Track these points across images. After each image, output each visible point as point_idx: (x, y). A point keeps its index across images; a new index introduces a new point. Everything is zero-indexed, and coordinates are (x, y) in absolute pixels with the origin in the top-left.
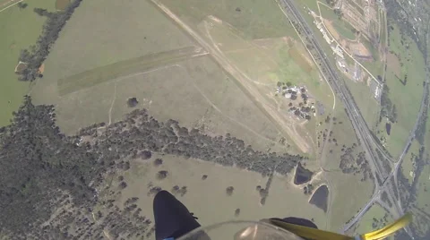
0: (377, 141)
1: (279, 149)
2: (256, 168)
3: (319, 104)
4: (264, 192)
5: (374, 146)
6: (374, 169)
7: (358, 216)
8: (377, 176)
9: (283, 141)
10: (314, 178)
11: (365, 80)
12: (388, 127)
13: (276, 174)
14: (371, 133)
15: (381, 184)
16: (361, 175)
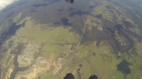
0: (68, 57)
1: (77, 74)
2: (80, 77)
3: (69, 71)
4: (83, 74)
5: (69, 58)
6: (73, 57)
7: (81, 57)
8: (74, 55)
9: (76, 74)
10: (79, 68)
11: (60, 62)
12: (65, 55)
13: (80, 74)
14: (68, 59)
15: (75, 54)
16: (75, 59)
